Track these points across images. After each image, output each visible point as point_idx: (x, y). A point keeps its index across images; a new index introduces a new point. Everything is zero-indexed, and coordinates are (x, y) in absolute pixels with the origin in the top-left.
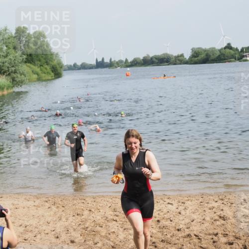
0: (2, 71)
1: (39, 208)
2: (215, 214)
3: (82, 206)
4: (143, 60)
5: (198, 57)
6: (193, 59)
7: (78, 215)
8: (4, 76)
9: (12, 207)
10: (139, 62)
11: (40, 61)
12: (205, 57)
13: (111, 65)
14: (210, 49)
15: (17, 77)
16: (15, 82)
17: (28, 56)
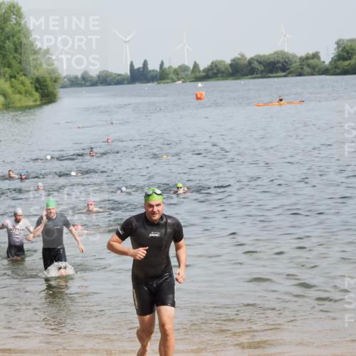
4: (231, 65)
5: (350, 58)
6: (339, 63)
10: (223, 69)
11: (9, 67)
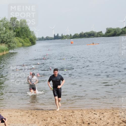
0: (3, 41)
1: (23, 117)
2: (120, 120)
3: (47, 116)
4: (80, 35)
5: (110, 33)
6: (107, 34)
7: (44, 120)
8: (4, 44)
9: (8, 116)
10: (78, 36)
11: (23, 36)
12: (114, 33)
13: (62, 38)
14: (116, 28)
15: (11, 44)
16: (10, 47)
17: (17, 33)
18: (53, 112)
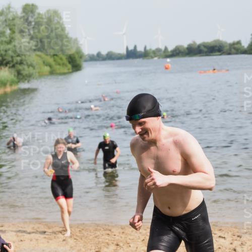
0: (5, 62)
1: (50, 241)
3: (107, 239)
4: (187, 48)
8: (7, 69)
13: (145, 55)
15: (24, 69)
16: (21, 76)
18: (122, 231)
